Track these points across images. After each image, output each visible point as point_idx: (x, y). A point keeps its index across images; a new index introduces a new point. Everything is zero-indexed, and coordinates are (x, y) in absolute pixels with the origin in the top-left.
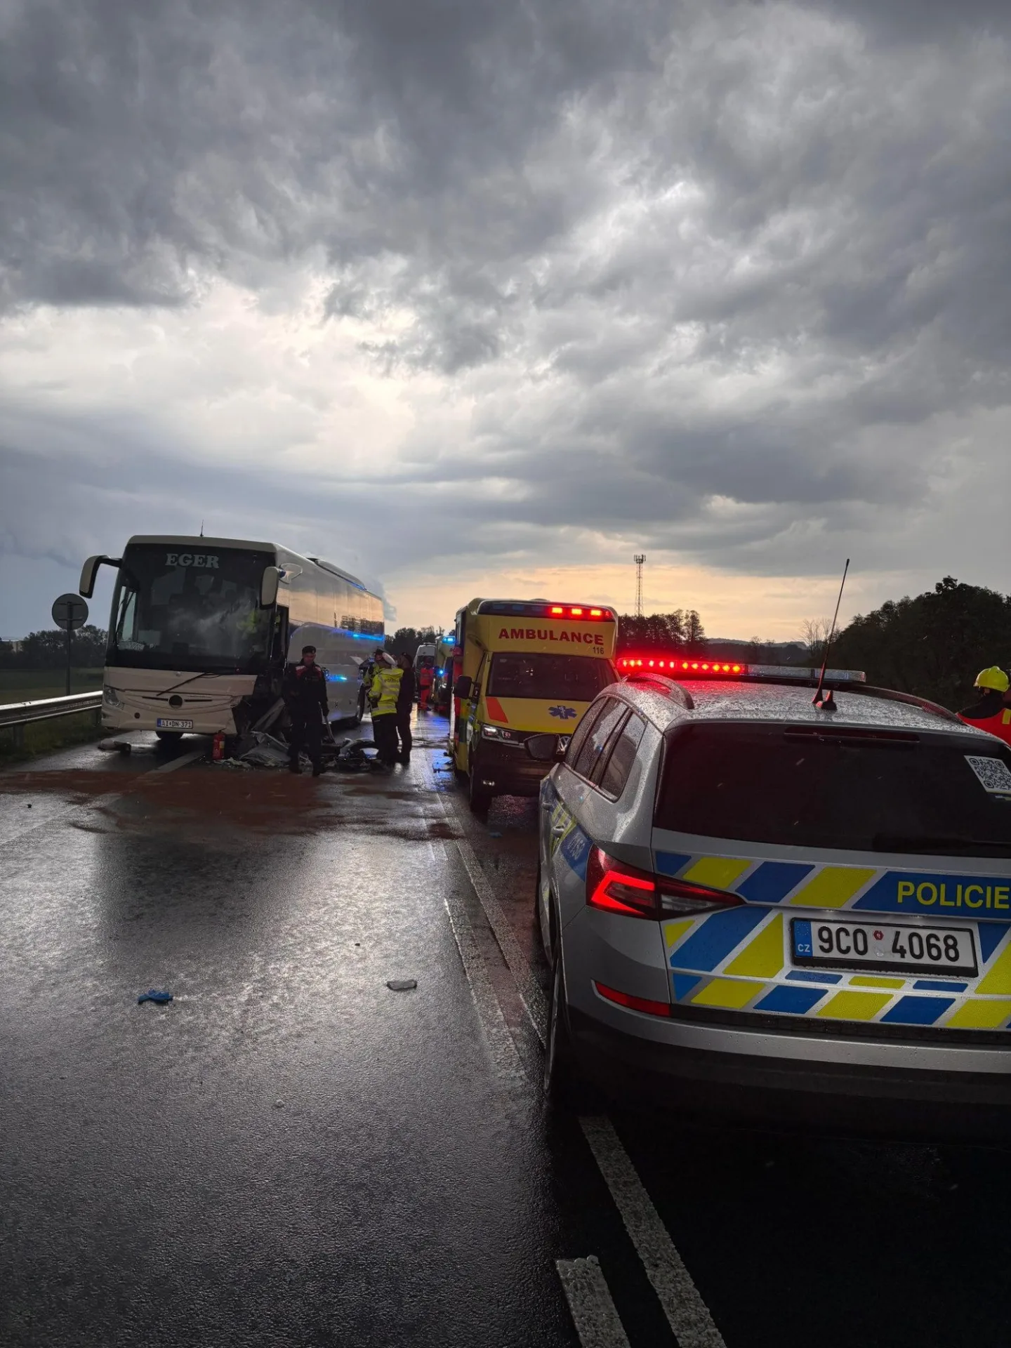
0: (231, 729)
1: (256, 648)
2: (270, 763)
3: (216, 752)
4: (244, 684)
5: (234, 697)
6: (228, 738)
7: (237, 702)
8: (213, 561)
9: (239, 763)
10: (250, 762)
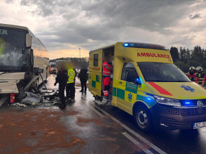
0: (17, 91)
1: (24, 63)
2: (34, 104)
3: (12, 101)
4: (21, 76)
5: (17, 80)
6: (16, 95)
7: (18, 82)
8: (5, 32)
9: (22, 105)
10: (26, 104)
